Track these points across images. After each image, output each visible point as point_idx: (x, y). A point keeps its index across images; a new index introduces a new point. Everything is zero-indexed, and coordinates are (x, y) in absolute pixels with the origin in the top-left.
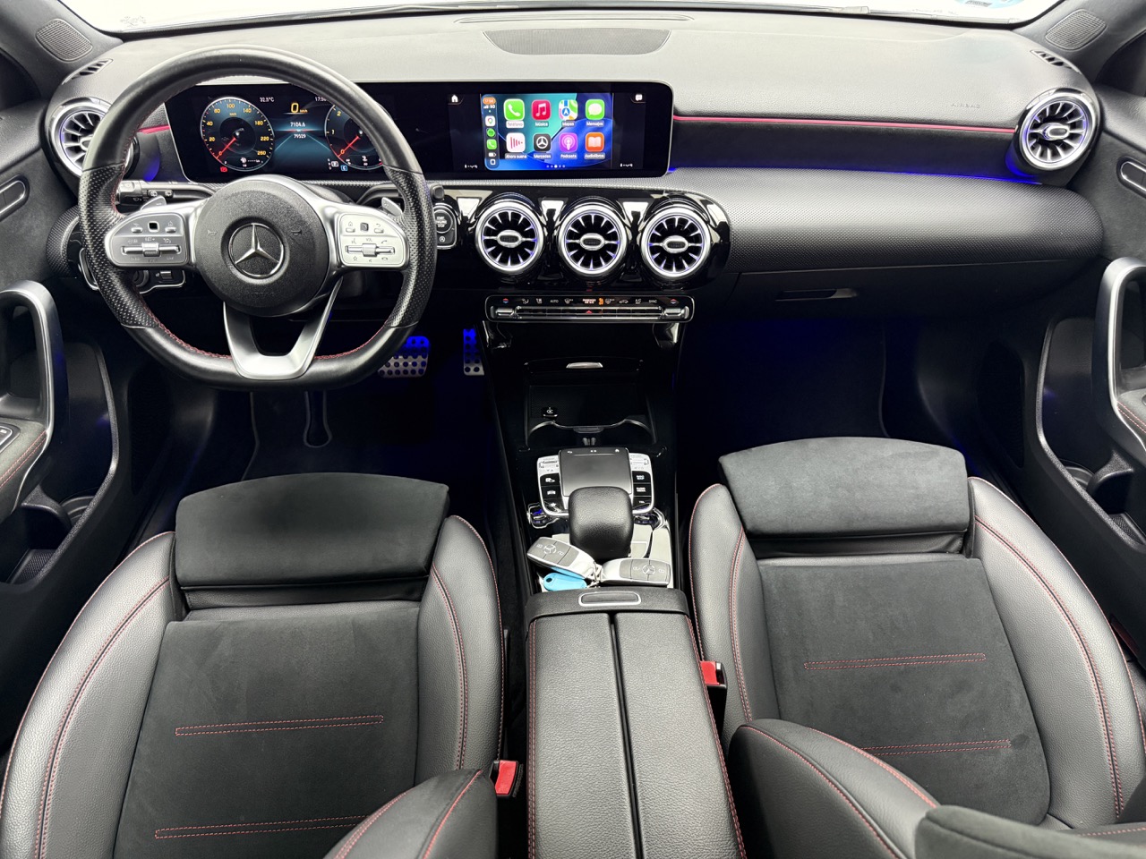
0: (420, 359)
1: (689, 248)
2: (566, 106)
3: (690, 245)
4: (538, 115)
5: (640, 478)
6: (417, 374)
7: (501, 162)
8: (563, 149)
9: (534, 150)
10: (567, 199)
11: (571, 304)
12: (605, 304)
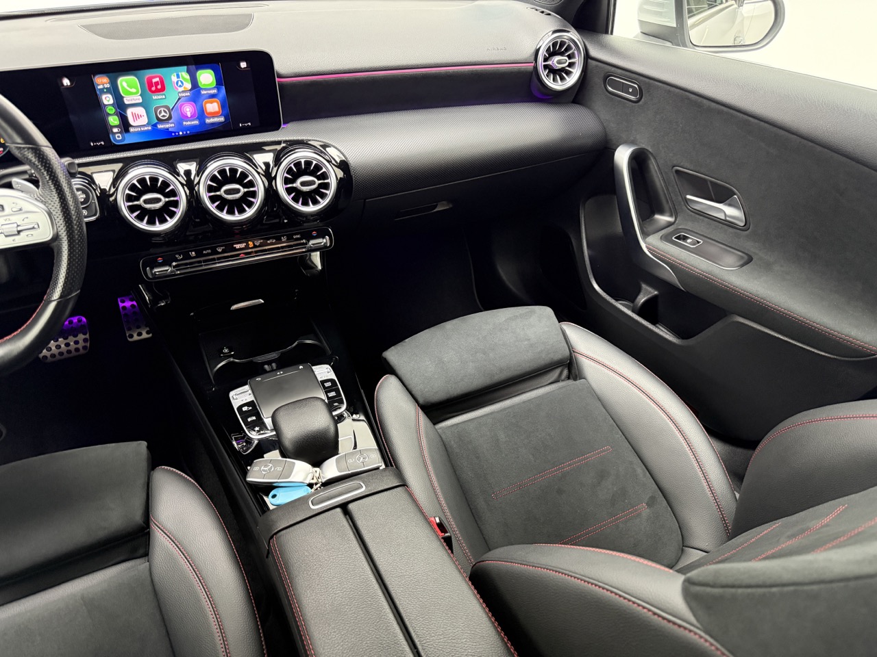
0: (81, 337)
1: (319, 184)
2: (179, 79)
3: (320, 182)
4: (154, 89)
5: (328, 384)
6: (82, 351)
7: (126, 135)
8: (185, 117)
9: (157, 121)
10: (198, 160)
11: (223, 252)
12: (255, 246)
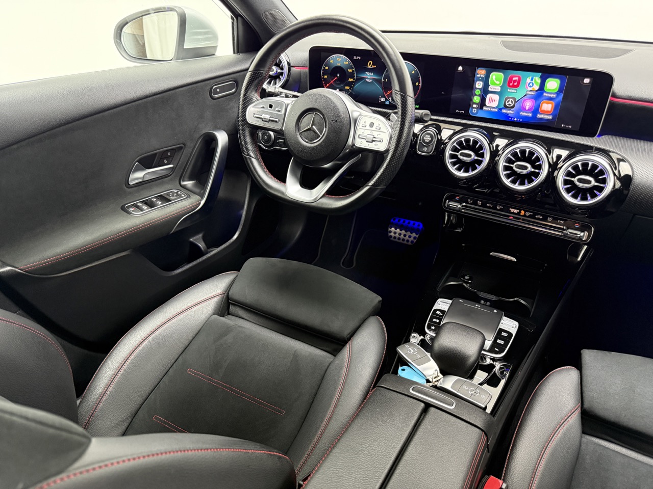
0: (414, 235)
2: (532, 81)
3: (596, 184)
4: (511, 84)
5: (504, 334)
6: (409, 243)
7: (480, 111)
8: (523, 109)
9: (503, 107)
10: (511, 139)
11: (501, 210)
12: (525, 215)
